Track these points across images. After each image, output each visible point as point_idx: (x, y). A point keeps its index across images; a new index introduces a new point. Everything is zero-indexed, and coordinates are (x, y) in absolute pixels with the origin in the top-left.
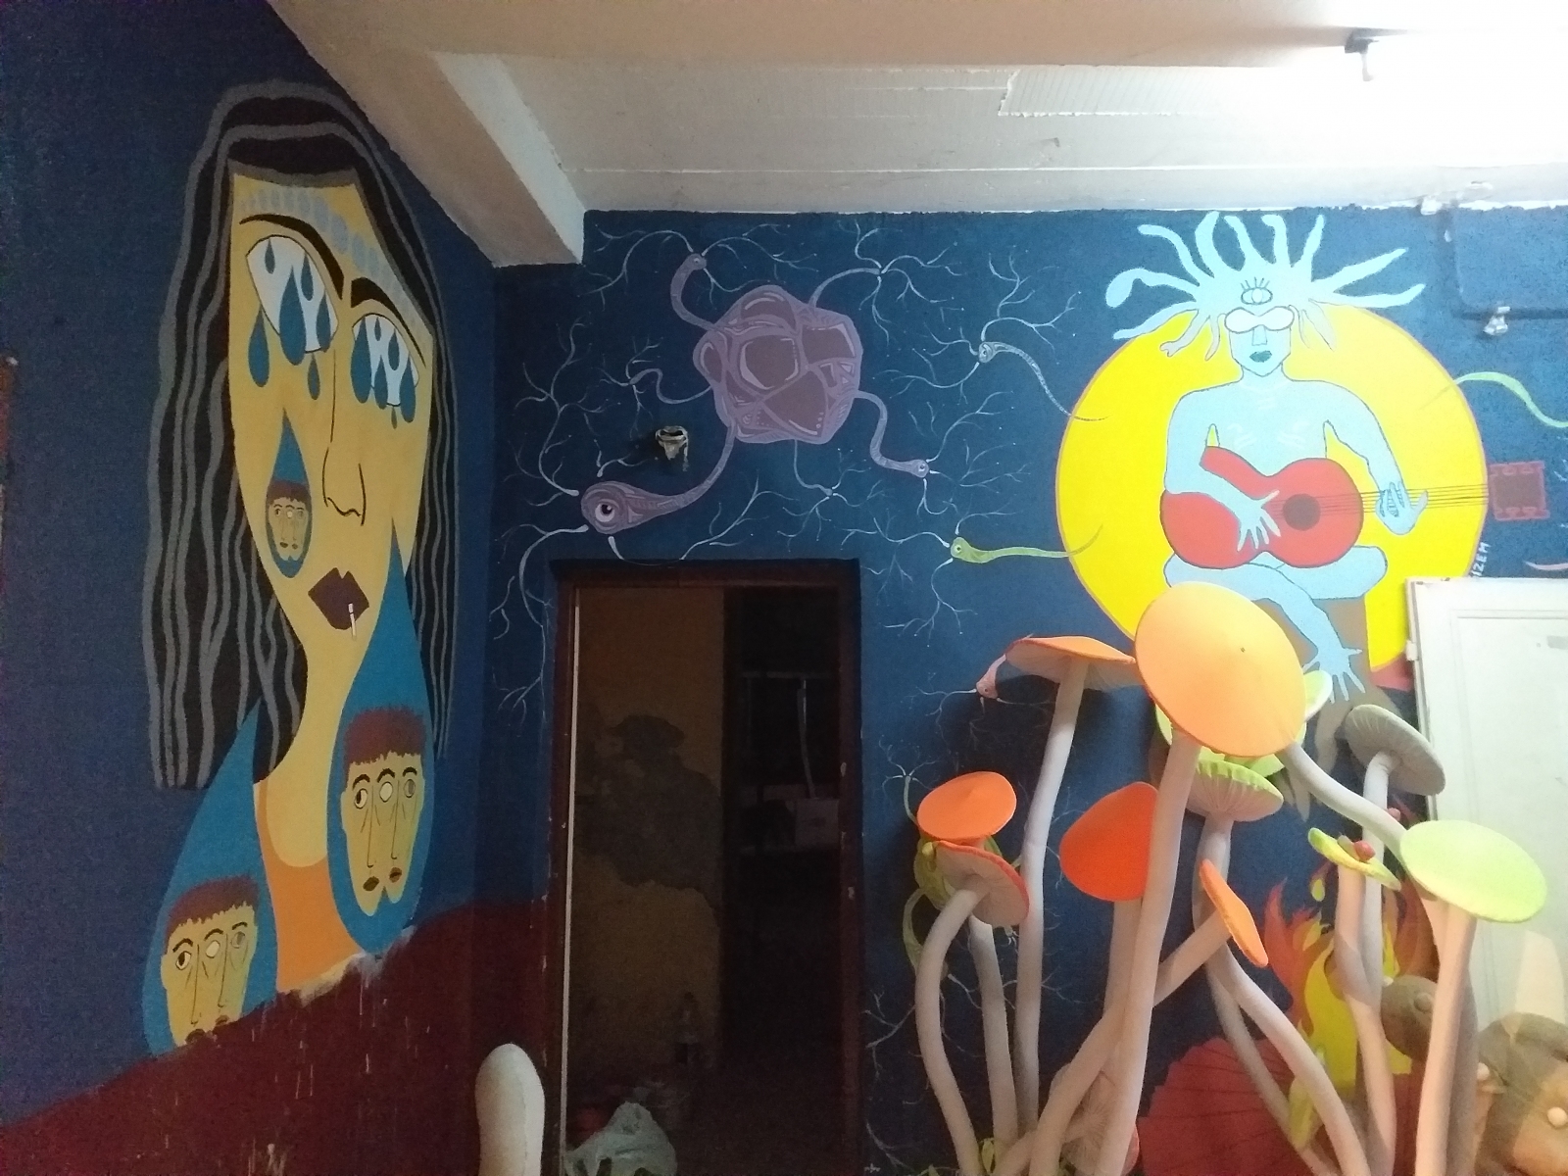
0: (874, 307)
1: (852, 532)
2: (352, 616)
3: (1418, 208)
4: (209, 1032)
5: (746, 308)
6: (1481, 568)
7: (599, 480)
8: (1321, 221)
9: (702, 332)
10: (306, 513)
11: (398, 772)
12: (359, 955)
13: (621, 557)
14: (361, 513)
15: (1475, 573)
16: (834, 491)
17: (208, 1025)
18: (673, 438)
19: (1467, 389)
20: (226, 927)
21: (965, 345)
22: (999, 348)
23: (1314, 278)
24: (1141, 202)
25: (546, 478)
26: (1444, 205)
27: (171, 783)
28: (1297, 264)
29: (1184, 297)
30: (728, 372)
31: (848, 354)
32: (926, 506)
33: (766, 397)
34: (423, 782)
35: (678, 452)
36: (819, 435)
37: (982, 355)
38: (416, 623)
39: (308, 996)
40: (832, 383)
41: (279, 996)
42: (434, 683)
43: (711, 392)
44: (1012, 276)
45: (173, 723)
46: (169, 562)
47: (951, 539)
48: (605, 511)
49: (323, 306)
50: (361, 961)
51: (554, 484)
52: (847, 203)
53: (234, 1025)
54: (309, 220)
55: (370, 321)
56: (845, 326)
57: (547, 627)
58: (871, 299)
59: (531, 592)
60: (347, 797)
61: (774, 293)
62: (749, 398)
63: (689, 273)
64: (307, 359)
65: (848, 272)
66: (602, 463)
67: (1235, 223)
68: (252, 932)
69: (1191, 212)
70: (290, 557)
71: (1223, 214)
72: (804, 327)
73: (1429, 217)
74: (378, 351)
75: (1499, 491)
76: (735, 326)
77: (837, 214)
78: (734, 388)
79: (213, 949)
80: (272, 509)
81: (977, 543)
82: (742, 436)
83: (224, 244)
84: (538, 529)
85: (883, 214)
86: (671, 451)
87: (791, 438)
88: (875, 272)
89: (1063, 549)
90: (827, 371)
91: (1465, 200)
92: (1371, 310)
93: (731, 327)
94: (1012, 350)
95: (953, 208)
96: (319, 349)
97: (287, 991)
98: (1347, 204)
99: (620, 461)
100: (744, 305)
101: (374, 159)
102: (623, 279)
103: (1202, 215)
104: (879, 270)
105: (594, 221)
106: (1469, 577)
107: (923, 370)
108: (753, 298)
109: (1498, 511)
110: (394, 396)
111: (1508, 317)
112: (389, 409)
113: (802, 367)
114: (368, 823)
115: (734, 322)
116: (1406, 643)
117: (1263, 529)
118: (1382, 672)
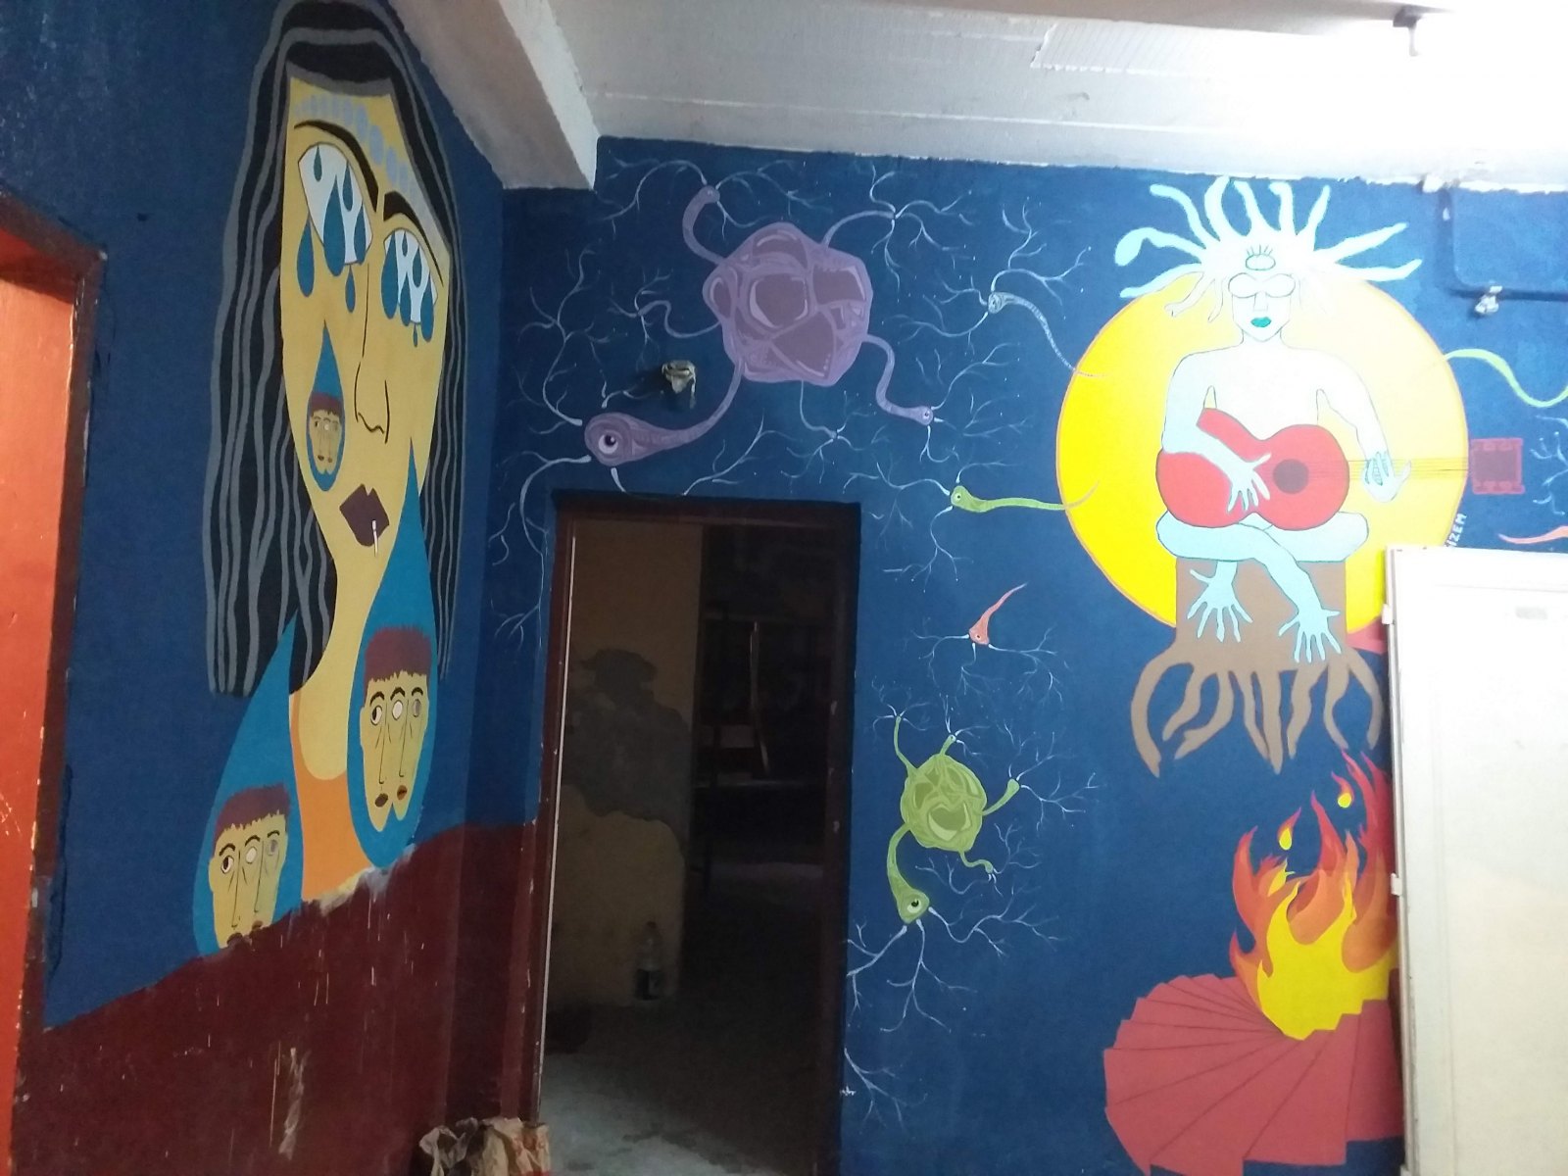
0: (886, 250)
1: (855, 476)
2: (375, 533)
3: (1420, 185)
4: (246, 936)
5: (759, 244)
6: (1457, 539)
7: (603, 411)
8: (1326, 192)
9: (712, 266)
10: (340, 428)
11: (408, 692)
12: (371, 869)
13: (623, 490)
14: (385, 429)
15: (1450, 543)
16: (840, 434)
17: (245, 930)
18: (680, 373)
19: (1455, 364)
20: (263, 835)
21: (975, 296)
22: (1007, 300)
23: (1317, 247)
24: (1155, 163)
25: (549, 405)
26: (1446, 183)
27: (222, 689)
28: (1301, 233)
29: (1188, 259)
30: (738, 310)
31: (857, 296)
32: (928, 454)
33: (774, 336)
34: (428, 702)
35: (685, 385)
36: (826, 377)
37: (991, 305)
38: (427, 544)
39: (327, 907)
40: (841, 325)
41: (304, 904)
42: (440, 605)
43: (720, 328)
44: (1023, 227)
45: (225, 630)
46: (226, 469)
47: (951, 487)
48: (608, 442)
49: (360, 218)
50: (371, 875)
51: (558, 412)
52: (866, 144)
53: (266, 929)
54: (352, 129)
55: (399, 236)
56: (857, 268)
57: (547, 554)
58: (883, 244)
59: (532, 519)
60: (365, 713)
61: (786, 231)
62: (757, 336)
63: (703, 205)
64: (345, 271)
65: (862, 214)
66: (607, 393)
67: (1245, 190)
68: (283, 840)
69: (1202, 176)
70: (326, 472)
71: (1232, 179)
72: (816, 267)
73: (1429, 194)
74: (404, 266)
75: (1479, 465)
76: (747, 262)
77: (853, 154)
78: (743, 325)
79: (251, 855)
80: (312, 422)
81: (977, 492)
82: (750, 375)
83: (280, 148)
84: (540, 457)
85: (900, 159)
86: (677, 385)
87: (797, 378)
88: (889, 215)
89: (1059, 501)
90: (836, 313)
91: (1466, 179)
92: (1371, 282)
93: (742, 263)
94: (1021, 301)
95: (971, 155)
96: (356, 262)
97: (310, 901)
98: (1353, 177)
99: (626, 393)
100: (757, 240)
101: (407, 70)
102: (635, 206)
103: (1212, 179)
104: (894, 214)
105: (608, 147)
106: (1445, 547)
107: (930, 316)
108: (768, 234)
109: (1476, 484)
110: (416, 315)
111: (1500, 297)
112: (411, 326)
113: (810, 309)
114: (381, 741)
115: (745, 258)
116: (1382, 608)
117: (1253, 490)
118: (1359, 633)
